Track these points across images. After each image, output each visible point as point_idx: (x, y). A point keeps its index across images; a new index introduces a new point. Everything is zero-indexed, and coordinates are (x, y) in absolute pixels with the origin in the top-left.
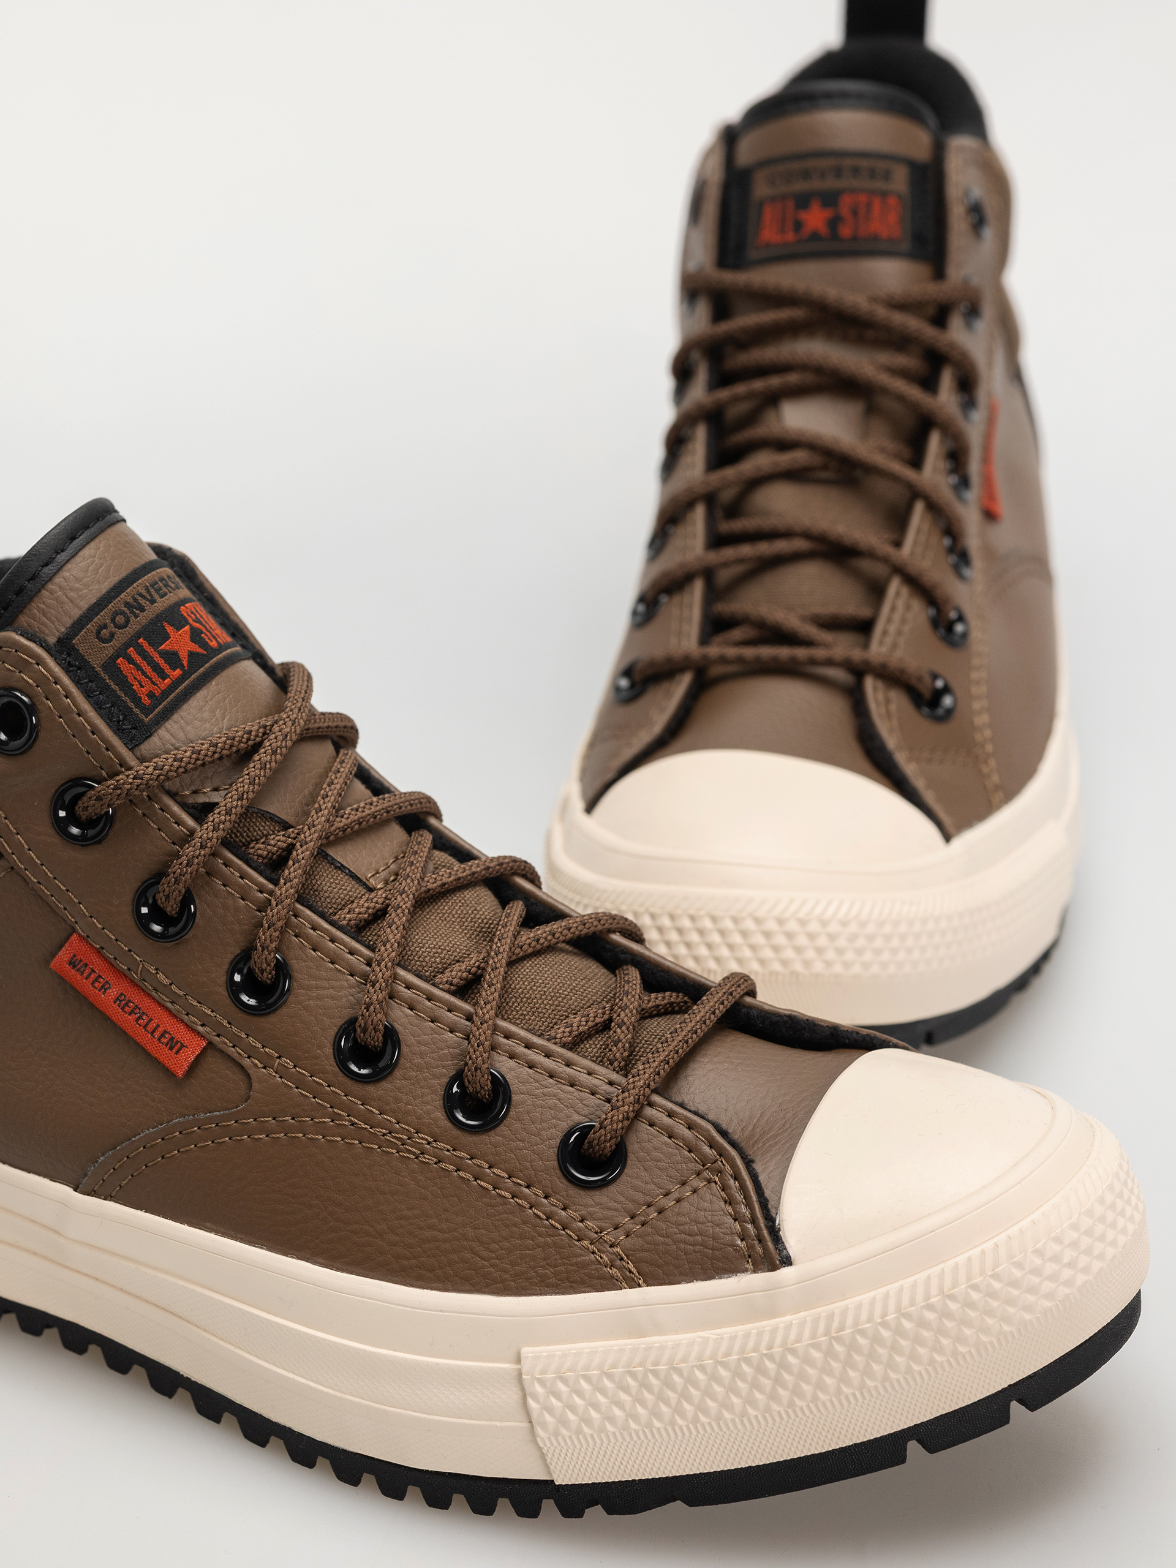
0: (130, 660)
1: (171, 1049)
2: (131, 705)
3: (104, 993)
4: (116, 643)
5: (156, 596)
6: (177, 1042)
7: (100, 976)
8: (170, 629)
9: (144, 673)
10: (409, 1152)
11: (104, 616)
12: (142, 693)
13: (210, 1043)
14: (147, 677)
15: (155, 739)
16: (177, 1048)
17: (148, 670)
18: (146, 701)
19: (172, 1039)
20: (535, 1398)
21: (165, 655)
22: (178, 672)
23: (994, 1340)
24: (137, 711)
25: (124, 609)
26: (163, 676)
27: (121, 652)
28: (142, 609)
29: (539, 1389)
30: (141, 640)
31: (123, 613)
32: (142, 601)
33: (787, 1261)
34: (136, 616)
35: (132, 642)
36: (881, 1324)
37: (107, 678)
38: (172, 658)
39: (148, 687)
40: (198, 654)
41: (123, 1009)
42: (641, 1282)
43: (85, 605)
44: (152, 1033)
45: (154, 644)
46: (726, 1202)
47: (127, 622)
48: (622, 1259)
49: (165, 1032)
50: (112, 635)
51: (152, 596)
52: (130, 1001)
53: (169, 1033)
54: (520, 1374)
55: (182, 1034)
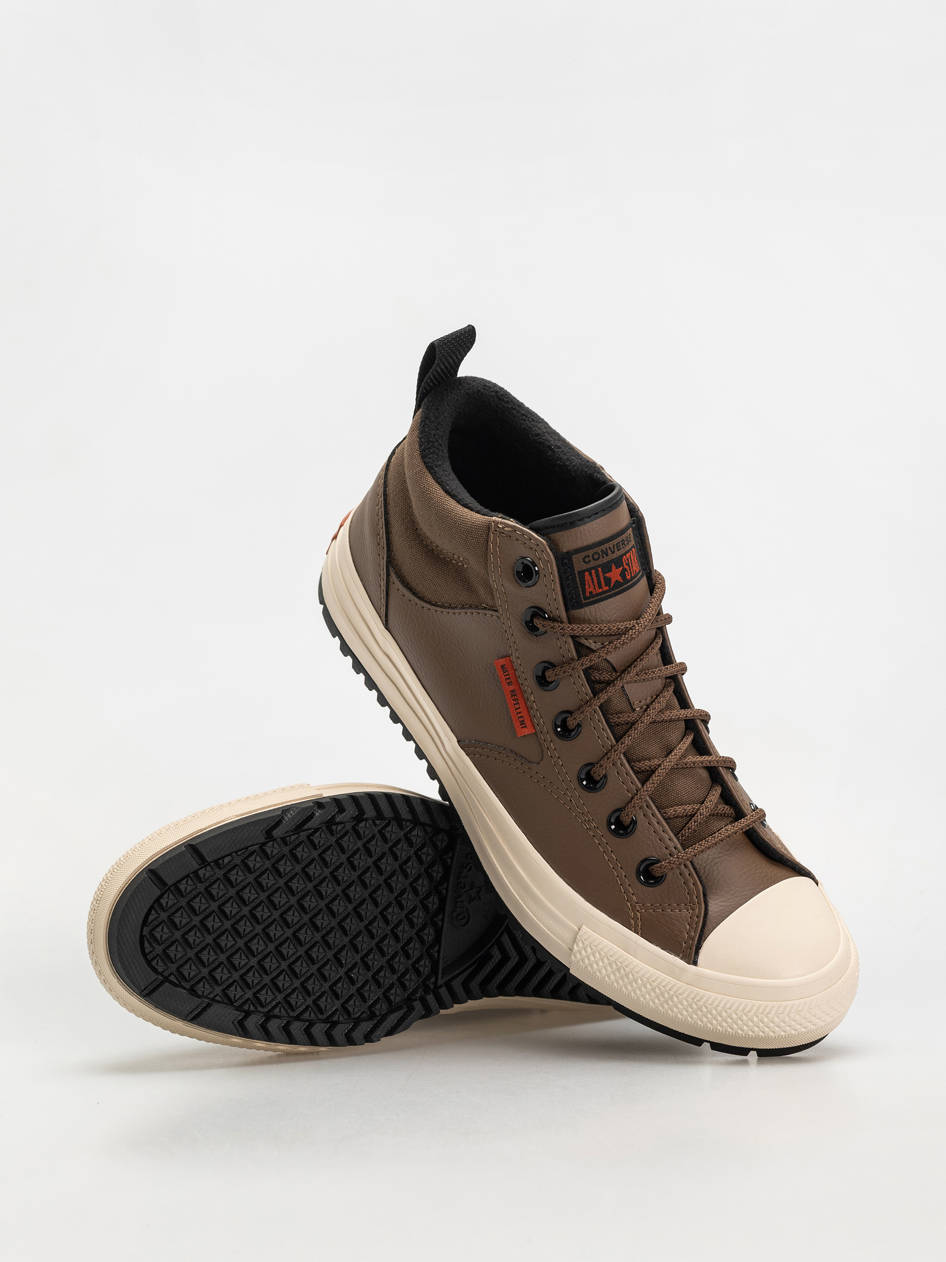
0: (591, 575)
1: (521, 724)
2: (581, 592)
3: (508, 685)
4: (589, 566)
5: (616, 550)
6: (525, 723)
7: (510, 678)
8: (614, 567)
9: (593, 582)
10: (585, 826)
11: (590, 552)
12: (588, 590)
13: (535, 733)
14: (593, 585)
15: (582, 611)
16: (523, 726)
17: (596, 582)
18: (588, 594)
19: (524, 721)
20: (578, 946)
21: (605, 578)
22: (607, 588)
23: (754, 1035)
24: (582, 596)
25: (600, 552)
26: (600, 587)
27: (589, 570)
28: (607, 555)
29: (580, 944)
30: (600, 569)
31: (598, 554)
32: (609, 551)
33: (695, 963)
34: (603, 557)
35: (595, 568)
36: (714, 1008)
37: (577, 577)
38: (608, 581)
39: (592, 589)
40: (619, 582)
41: (512, 696)
42: (640, 933)
43: (585, 544)
44: (517, 713)
45: (604, 572)
46: (688, 924)
47: (599, 558)
48: (638, 919)
49: (522, 717)
50: (590, 561)
51: (614, 550)
52: (516, 695)
53: (523, 718)
54: (577, 933)
55: (528, 722)
